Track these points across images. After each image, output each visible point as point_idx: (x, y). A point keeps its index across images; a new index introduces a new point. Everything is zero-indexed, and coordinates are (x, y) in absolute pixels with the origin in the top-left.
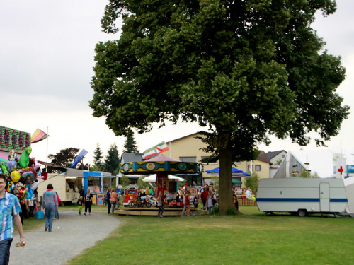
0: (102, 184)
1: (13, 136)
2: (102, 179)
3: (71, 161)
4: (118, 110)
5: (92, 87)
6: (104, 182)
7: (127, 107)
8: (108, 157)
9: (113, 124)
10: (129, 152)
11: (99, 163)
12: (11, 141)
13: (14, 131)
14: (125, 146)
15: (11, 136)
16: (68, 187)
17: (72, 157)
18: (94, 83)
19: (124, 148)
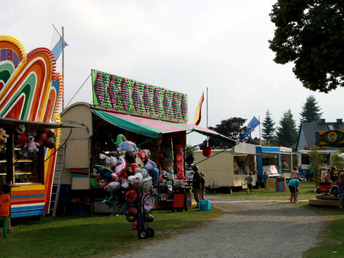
0: (280, 164)
1: (165, 98)
2: (280, 156)
3: (235, 135)
4: (314, 50)
5: (273, 21)
6: (282, 161)
7: (329, 43)
8: (280, 129)
9: (305, 72)
10: (309, 121)
11: (270, 137)
12: (161, 106)
13: (166, 93)
14: (304, 115)
15: (161, 99)
16: (237, 167)
17: (237, 129)
18: (275, 14)
19: (301, 117)
